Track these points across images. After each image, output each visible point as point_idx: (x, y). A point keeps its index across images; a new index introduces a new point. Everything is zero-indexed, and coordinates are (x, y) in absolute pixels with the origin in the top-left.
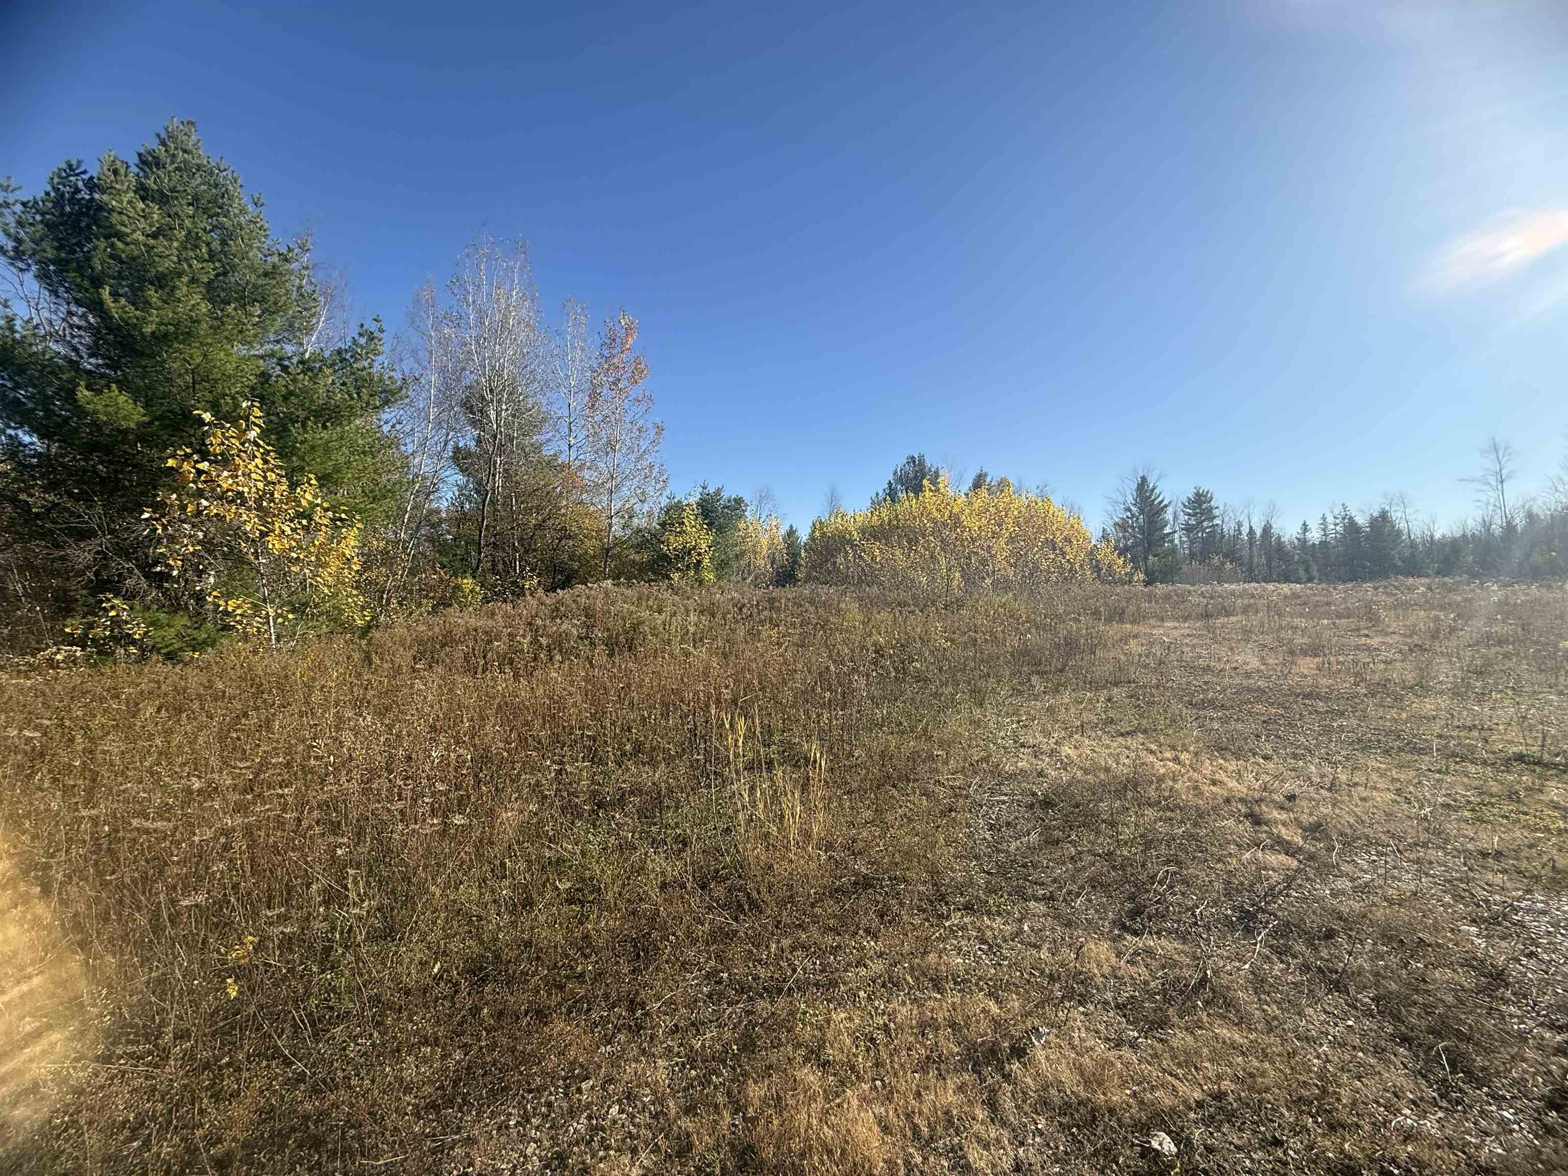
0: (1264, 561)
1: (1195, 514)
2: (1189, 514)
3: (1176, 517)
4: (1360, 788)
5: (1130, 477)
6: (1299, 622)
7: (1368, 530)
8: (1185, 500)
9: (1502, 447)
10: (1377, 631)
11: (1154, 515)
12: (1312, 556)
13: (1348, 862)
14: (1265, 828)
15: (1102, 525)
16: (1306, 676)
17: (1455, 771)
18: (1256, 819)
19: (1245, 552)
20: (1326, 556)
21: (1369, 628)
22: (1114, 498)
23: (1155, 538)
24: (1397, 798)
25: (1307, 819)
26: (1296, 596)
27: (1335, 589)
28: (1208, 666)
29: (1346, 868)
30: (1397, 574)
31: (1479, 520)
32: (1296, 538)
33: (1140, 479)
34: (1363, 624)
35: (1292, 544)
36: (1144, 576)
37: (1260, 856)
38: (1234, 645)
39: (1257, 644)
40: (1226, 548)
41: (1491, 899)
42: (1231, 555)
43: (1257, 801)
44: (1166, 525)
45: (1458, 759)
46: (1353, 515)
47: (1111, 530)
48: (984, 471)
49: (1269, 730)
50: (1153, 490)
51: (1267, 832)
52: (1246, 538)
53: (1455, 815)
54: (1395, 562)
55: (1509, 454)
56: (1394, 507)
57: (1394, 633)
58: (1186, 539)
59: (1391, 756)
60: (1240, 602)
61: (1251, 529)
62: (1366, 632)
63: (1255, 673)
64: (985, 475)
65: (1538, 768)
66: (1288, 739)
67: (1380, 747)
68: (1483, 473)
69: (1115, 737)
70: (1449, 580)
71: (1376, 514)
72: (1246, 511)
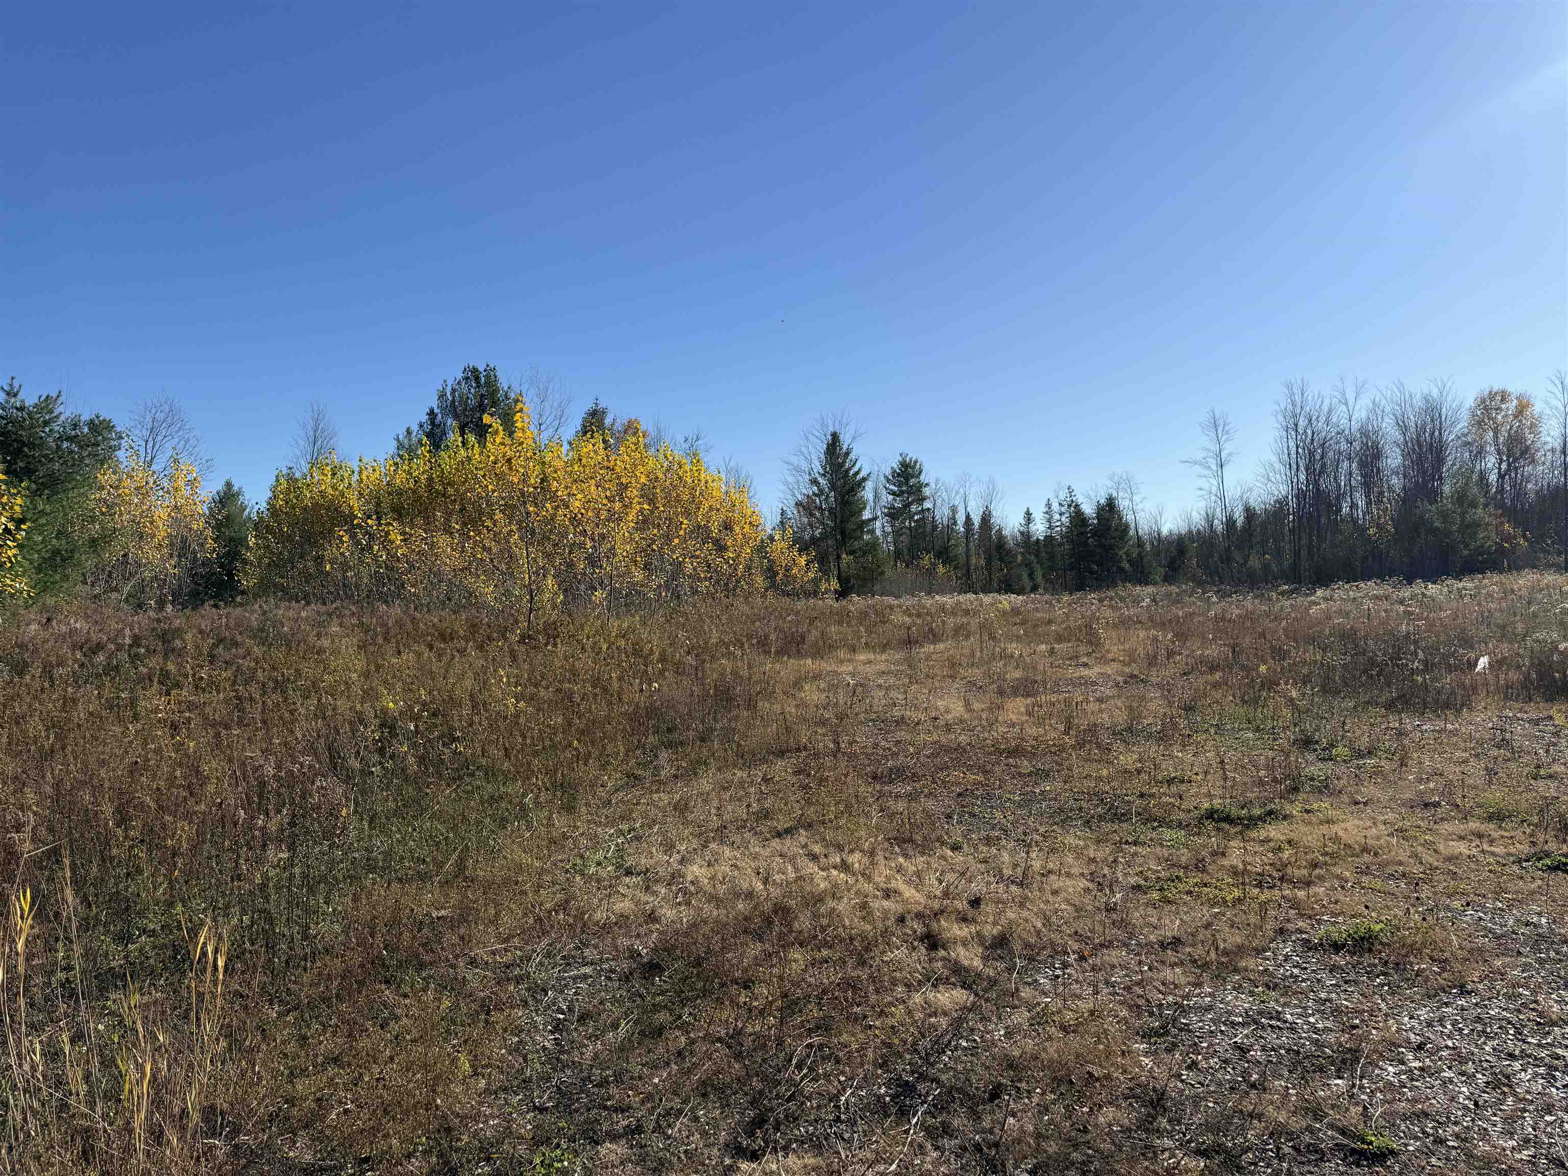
0: (982, 562)
1: (901, 493)
2: (893, 493)
3: (877, 497)
4: (1053, 877)
5: (817, 434)
6: (1014, 648)
7: (1095, 522)
8: (888, 472)
9: (1220, 423)
10: (1096, 658)
11: (848, 492)
12: (1037, 556)
13: (1029, 984)
14: (942, 953)
15: (780, 505)
16: (1013, 725)
17: (1151, 840)
18: (932, 942)
19: (961, 550)
20: (1052, 557)
21: (1089, 655)
22: (796, 463)
23: (851, 526)
24: (1090, 885)
25: (991, 931)
26: (1015, 611)
27: (1059, 602)
28: (903, 717)
29: (1026, 993)
30: (1124, 581)
31: (1203, 513)
32: (1019, 531)
33: (830, 438)
34: (1083, 649)
35: (1014, 538)
36: (835, 584)
37: (931, 996)
38: (937, 684)
39: (965, 681)
40: (938, 544)
41: (1164, 1002)
42: (944, 554)
43: (936, 914)
44: (865, 508)
45: (1156, 824)
46: (1080, 501)
47: (792, 512)
48: (602, 405)
49: (963, 806)
50: (847, 454)
51: (943, 959)
52: (962, 529)
53: (1143, 899)
54: (1123, 565)
55: (1228, 433)
56: (1121, 494)
57: (1113, 660)
58: (890, 529)
59: (1090, 828)
60: (951, 622)
61: (968, 517)
62: (1085, 660)
63: (957, 724)
64: (604, 413)
65: (1225, 826)
66: (984, 817)
67: (1081, 817)
68: (1204, 454)
69: (767, 840)
70: (1174, 589)
71: (1103, 501)
72: (962, 491)
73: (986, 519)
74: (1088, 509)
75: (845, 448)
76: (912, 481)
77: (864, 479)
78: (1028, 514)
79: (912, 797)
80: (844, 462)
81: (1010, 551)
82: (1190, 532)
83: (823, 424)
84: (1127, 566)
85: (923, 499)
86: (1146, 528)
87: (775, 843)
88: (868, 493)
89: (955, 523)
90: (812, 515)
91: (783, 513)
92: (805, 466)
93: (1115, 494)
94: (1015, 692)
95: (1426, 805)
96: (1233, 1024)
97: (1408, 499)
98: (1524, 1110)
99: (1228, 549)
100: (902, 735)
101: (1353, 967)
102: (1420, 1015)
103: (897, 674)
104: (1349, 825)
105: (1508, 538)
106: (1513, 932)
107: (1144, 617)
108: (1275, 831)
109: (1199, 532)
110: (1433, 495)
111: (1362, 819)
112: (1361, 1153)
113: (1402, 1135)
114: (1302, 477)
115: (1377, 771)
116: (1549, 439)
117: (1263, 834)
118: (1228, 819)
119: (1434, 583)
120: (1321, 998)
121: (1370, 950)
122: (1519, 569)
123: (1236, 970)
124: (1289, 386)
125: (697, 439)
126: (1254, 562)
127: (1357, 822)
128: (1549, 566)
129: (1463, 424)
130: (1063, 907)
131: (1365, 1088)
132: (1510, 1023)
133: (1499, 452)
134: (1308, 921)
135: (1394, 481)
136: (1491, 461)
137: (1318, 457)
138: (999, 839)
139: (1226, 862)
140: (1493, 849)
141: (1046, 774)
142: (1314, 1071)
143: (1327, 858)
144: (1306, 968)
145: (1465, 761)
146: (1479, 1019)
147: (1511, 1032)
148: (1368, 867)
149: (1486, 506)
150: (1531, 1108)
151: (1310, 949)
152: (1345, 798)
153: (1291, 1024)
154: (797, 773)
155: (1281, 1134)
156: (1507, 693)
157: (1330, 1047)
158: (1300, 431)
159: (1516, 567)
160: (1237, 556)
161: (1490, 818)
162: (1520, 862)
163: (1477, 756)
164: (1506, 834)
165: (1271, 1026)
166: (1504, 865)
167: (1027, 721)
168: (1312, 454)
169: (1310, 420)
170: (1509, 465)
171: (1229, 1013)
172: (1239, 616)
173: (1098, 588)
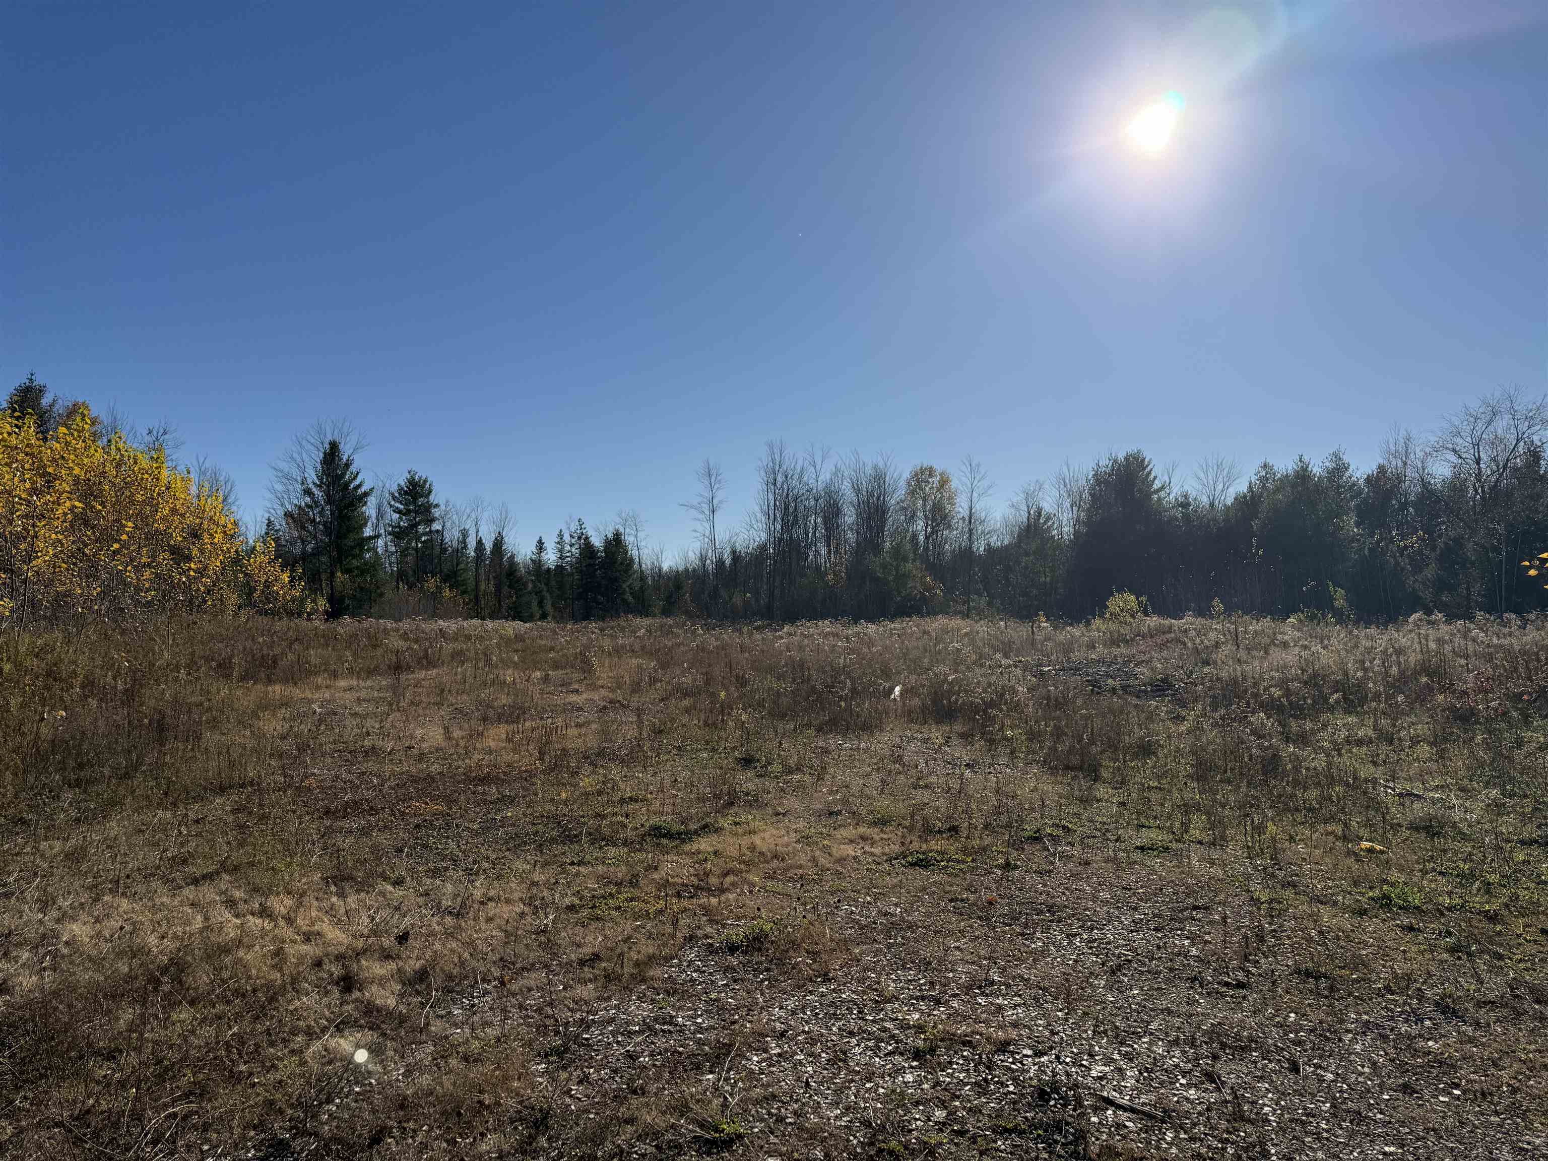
0: (492, 588)
1: (408, 512)
2: (399, 512)
3: (380, 514)
4: (491, 905)
5: (313, 441)
6: (509, 676)
7: (603, 554)
8: (394, 488)
9: (714, 472)
10: (587, 685)
11: (346, 507)
12: (547, 584)
13: (442, 1017)
14: (356, 994)
15: (267, 516)
16: (490, 752)
17: (596, 859)
18: (348, 983)
19: (470, 574)
20: (561, 586)
21: (580, 681)
22: (286, 470)
23: (349, 542)
24: (526, 909)
25: (413, 965)
26: (519, 638)
27: (563, 630)
28: (373, 748)
29: (436, 1027)
30: (626, 612)
31: (698, 553)
32: (531, 559)
33: (328, 446)
34: (576, 676)
35: (526, 566)
36: (322, 603)
37: (332, 1043)
38: (421, 712)
39: (451, 708)
40: (446, 568)
41: (571, 1019)
42: (452, 578)
43: (358, 954)
44: (365, 524)
45: (604, 843)
46: (589, 534)
47: (280, 523)
48: (39, 381)
49: (417, 838)
50: (347, 465)
51: (357, 1000)
52: (472, 554)
53: (573, 917)
54: (626, 597)
55: (720, 481)
56: (628, 530)
57: (602, 687)
58: (394, 548)
59: (541, 852)
60: (449, 647)
61: (480, 543)
62: (576, 687)
63: (431, 753)
64: (41, 391)
65: (664, 841)
66: (437, 848)
67: (536, 841)
68: (700, 499)
69: (180, 888)
70: (670, 621)
71: (610, 536)
72: (473, 515)
73: (498, 544)
74: (597, 542)
75: (345, 458)
76: (421, 501)
77: (366, 494)
78: (540, 543)
79: (364, 832)
80: (344, 474)
81: (521, 578)
82: (687, 570)
83: (320, 431)
84: (630, 599)
85: (433, 520)
86: (649, 563)
87: (189, 892)
88: (370, 509)
89: (465, 547)
90: (303, 528)
91: (270, 523)
92: (296, 474)
93: (621, 530)
94: (500, 718)
95: (831, 814)
96: (630, 1034)
97: (859, 551)
98: (852, 1081)
99: (716, 588)
100: (370, 765)
101: (744, 966)
102: (787, 1005)
103: (377, 702)
104: (767, 835)
105: (929, 589)
106: (875, 923)
107: (637, 647)
108: (704, 844)
109: (694, 570)
110: (877, 549)
111: (778, 829)
112: (712, 1143)
113: (751, 1119)
114: (779, 527)
115: (801, 786)
116: (961, 510)
117: (695, 847)
118: (669, 835)
119: (874, 623)
120: (711, 999)
121: (760, 950)
122: (936, 614)
123: (643, 980)
124: (771, 446)
125: (165, 433)
126: (737, 599)
127: (774, 832)
128: (956, 613)
129: (901, 492)
130: (494, 933)
131: (730, 1079)
132: (855, 1004)
133: (926, 517)
134: (715, 927)
135: (850, 535)
136: (920, 525)
137: (791, 510)
138: (446, 869)
139: (656, 876)
140: (873, 850)
141: (512, 800)
142: (692, 1069)
143: (742, 866)
144: (704, 972)
145: (868, 775)
146: (832, 1004)
147: (855, 1012)
148: (775, 872)
149: (914, 560)
150: (857, 1078)
151: (711, 953)
152: (769, 810)
153: (681, 1026)
154: (235, 811)
155: (648, 1135)
156: (910, 716)
157: (709, 1045)
158: (779, 485)
159: (932, 613)
160: (723, 593)
161: (875, 824)
162: (891, 861)
163: (878, 770)
164: (885, 836)
165: (663, 1031)
166: (879, 864)
167: (505, 748)
168: (786, 508)
169: (786, 477)
170: (933, 528)
171: (628, 1023)
172: (717, 647)
173: (603, 619)
